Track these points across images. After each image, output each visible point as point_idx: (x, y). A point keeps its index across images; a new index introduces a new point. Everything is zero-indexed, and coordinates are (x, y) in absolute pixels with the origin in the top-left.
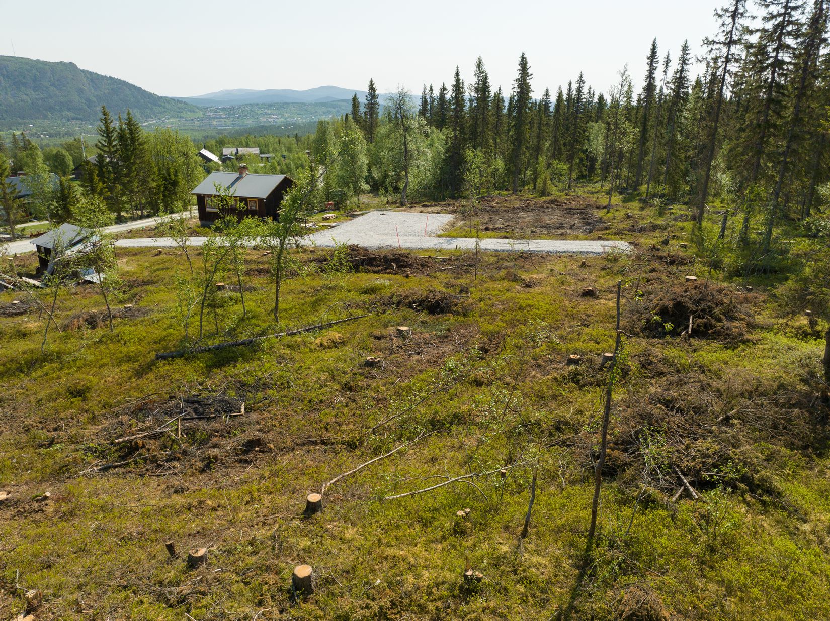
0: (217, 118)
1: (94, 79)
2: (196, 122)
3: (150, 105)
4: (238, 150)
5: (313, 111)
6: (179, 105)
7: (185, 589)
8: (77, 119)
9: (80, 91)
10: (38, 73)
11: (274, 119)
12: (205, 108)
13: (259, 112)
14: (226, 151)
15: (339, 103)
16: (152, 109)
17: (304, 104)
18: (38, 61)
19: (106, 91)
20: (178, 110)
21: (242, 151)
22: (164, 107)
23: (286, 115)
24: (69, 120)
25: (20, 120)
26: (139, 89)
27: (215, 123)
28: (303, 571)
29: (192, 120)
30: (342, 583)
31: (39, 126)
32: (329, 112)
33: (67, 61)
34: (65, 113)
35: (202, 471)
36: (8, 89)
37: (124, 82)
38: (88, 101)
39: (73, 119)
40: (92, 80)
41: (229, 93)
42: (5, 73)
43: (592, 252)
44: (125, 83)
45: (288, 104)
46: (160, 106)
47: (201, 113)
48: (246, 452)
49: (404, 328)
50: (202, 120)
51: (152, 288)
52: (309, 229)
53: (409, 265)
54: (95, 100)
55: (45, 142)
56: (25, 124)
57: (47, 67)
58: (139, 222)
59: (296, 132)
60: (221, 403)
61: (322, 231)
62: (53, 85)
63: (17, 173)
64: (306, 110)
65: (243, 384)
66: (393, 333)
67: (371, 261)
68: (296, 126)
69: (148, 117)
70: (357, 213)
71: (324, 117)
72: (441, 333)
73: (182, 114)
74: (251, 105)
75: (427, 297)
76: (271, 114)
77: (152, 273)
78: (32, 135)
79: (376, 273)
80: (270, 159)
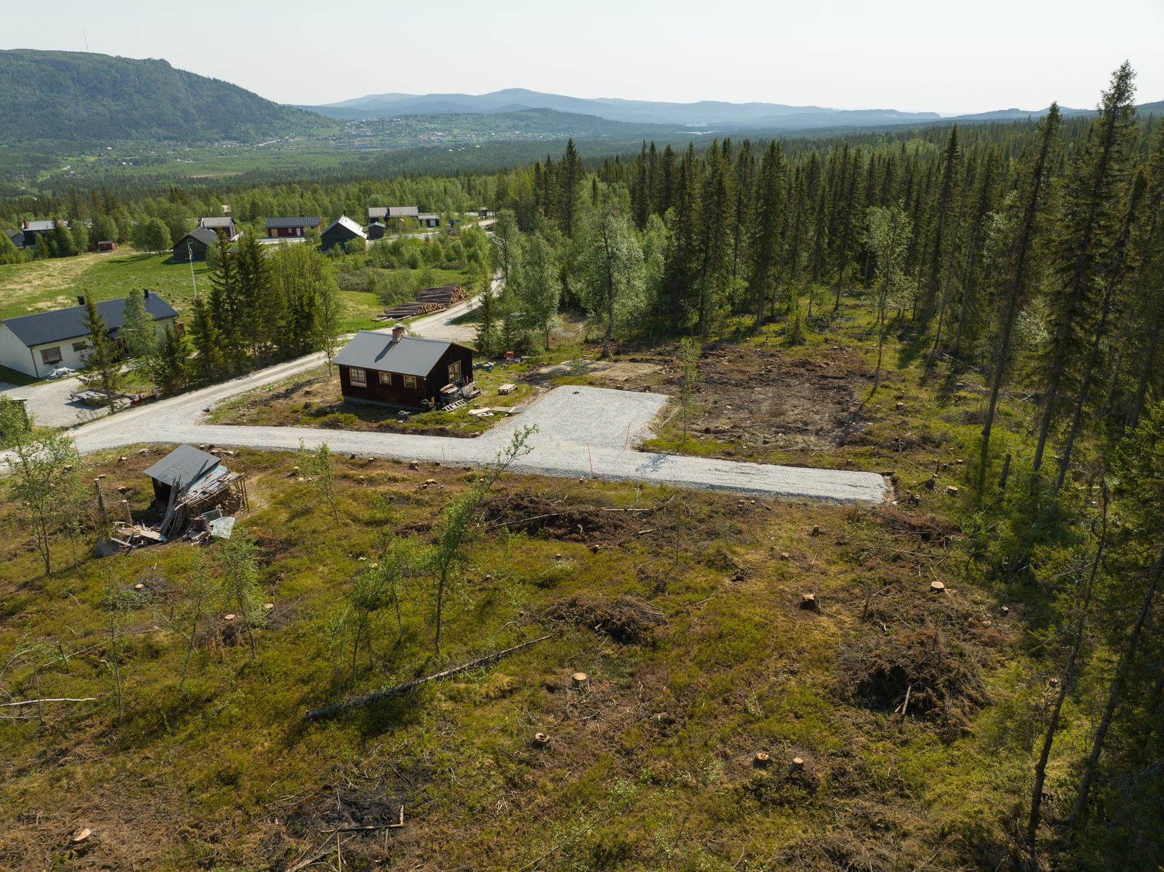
0: (360, 136)
1: (193, 82)
2: (331, 142)
3: (268, 118)
4: (388, 211)
5: (493, 125)
6: (308, 118)
8: (171, 138)
9: (175, 100)
10: (118, 75)
11: (438, 137)
12: (343, 122)
13: (418, 127)
14: (374, 212)
15: (529, 114)
16: (270, 123)
17: (480, 116)
18: (118, 59)
19: (210, 99)
20: (306, 125)
21: (395, 211)
22: (287, 121)
23: (456, 132)
24: (159, 140)
25: (94, 141)
26: (254, 96)
27: (357, 143)
29: (326, 139)
31: (120, 149)
32: (515, 127)
33: (157, 57)
34: (155, 130)
36: (80, 98)
37: (234, 86)
38: (186, 113)
39: (165, 138)
40: (190, 85)
41: (376, 99)
42: (76, 75)
43: (832, 498)
44: (234, 88)
45: (459, 115)
46: (282, 119)
47: (338, 128)
49: (581, 676)
50: (339, 138)
51: (293, 563)
52: (480, 419)
53: (598, 528)
54: (194, 112)
55: (128, 172)
56: (101, 146)
57: (130, 67)
58: (265, 372)
59: (468, 157)
60: (380, 804)
61: (497, 424)
62: (139, 91)
63: (98, 242)
64: (483, 124)
65: (401, 769)
66: (568, 682)
67: (552, 521)
68: (469, 148)
69: (265, 134)
70: (544, 370)
71: (508, 134)
72: (623, 681)
73: (312, 131)
74: (406, 117)
75: (612, 616)
76: (434, 129)
77: (290, 520)
78: (111, 162)
79: (559, 537)
80: (433, 223)
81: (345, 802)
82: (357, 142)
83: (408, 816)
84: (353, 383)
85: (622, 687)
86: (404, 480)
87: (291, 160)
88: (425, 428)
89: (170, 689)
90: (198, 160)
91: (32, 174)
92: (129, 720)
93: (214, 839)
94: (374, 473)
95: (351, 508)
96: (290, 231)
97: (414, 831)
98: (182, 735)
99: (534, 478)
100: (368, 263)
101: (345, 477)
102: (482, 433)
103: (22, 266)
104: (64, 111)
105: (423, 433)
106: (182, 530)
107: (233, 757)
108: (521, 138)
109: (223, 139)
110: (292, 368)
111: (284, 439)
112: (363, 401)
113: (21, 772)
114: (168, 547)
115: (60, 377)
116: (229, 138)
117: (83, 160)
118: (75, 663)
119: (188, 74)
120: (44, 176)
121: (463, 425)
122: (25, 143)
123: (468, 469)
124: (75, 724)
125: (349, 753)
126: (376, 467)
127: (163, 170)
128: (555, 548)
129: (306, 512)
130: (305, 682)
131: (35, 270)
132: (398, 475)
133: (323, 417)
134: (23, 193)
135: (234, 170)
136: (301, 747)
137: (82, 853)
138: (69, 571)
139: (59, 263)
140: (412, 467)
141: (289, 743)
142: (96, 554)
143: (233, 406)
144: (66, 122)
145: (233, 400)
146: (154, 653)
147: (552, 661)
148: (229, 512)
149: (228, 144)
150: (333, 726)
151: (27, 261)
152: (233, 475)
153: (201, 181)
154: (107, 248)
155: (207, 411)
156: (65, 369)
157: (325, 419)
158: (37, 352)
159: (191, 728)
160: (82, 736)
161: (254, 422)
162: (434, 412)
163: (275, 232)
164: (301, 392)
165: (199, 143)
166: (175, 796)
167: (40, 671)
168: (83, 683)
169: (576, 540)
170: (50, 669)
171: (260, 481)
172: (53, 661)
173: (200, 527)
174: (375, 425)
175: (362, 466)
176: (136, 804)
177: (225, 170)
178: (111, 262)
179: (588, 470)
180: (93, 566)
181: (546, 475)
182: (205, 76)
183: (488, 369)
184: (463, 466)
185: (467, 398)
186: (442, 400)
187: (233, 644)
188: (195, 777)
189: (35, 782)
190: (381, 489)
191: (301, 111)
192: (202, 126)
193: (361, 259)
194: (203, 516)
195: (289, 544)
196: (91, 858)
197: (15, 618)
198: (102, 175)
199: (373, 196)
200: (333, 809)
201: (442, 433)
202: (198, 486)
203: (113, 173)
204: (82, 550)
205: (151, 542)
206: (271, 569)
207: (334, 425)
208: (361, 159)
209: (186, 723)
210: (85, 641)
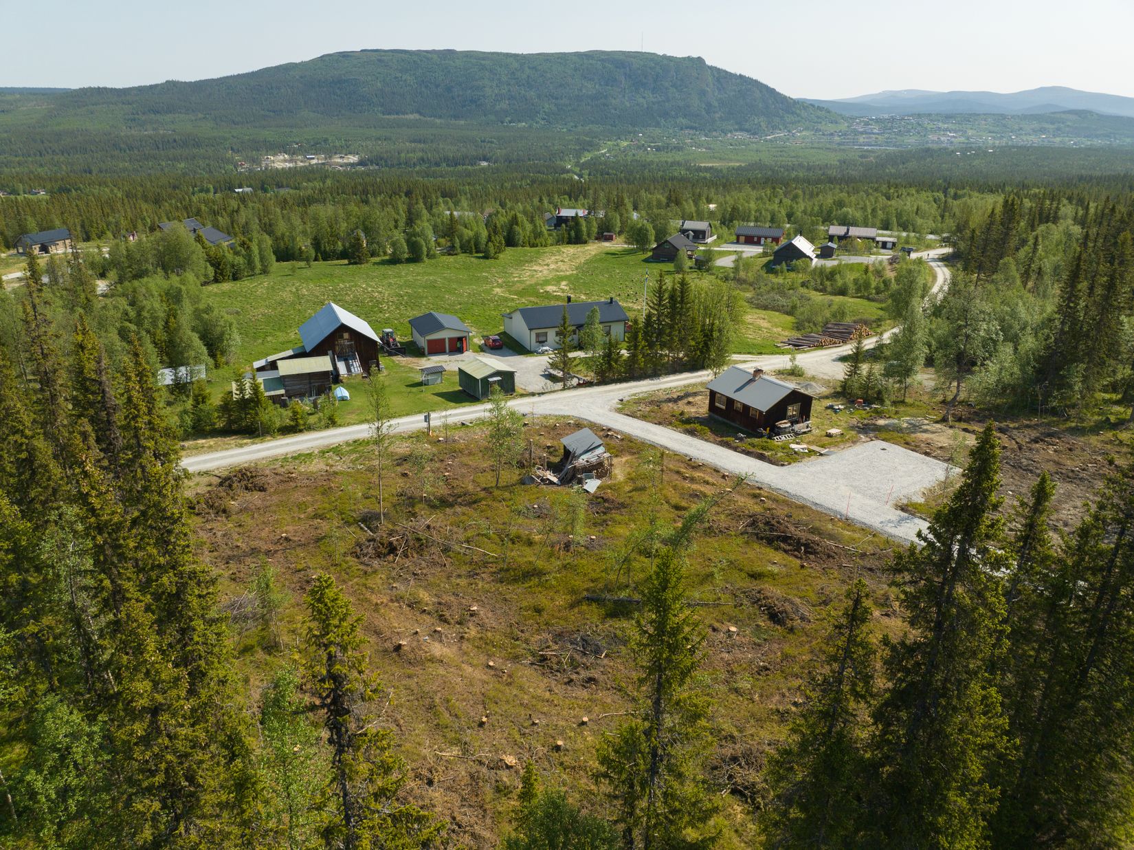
0: (866, 133)
1: (721, 76)
2: (837, 138)
3: (781, 112)
4: (848, 230)
5: (1016, 127)
6: (819, 113)
7: (527, 731)
8: (692, 128)
9: (703, 93)
10: (661, 71)
11: (949, 138)
12: (853, 118)
13: (929, 127)
14: (835, 229)
15: (1063, 116)
16: (782, 117)
17: (1003, 116)
18: (664, 57)
19: (732, 93)
20: (815, 120)
21: (854, 231)
22: (799, 115)
23: (970, 133)
24: (682, 129)
25: (631, 128)
28: (560, 743)
29: (832, 134)
30: (571, 753)
31: (649, 136)
32: (1043, 131)
33: (695, 55)
34: (680, 120)
35: (566, 684)
36: (627, 91)
37: (756, 81)
38: (709, 105)
39: (687, 128)
40: (718, 80)
41: (893, 95)
42: (628, 72)
44: (756, 83)
45: (979, 115)
46: (793, 113)
47: (846, 124)
48: (587, 682)
49: (733, 629)
50: (845, 135)
51: (618, 517)
52: (796, 453)
53: (815, 553)
54: (716, 104)
55: (650, 158)
56: (635, 133)
57: (672, 64)
58: (672, 378)
59: (976, 162)
60: (597, 645)
61: (807, 459)
62: (674, 86)
63: (604, 233)
64: (1005, 126)
65: (615, 636)
66: (724, 629)
67: (785, 539)
68: (981, 152)
69: (775, 128)
70: (881, 422)
71: (1032, 137)
72: (757, 641)
73: (819, 126)
74: (919, 115)
75: (775, 605)
76: (946, 130)
77: (630, 492)
78: (639, 147)
79: (786, 551)
80: (889, 245)
81: (582, 638)
82: (861, 139)
83: (607, 656)
84: (717, 404)
85: (755, 644)
86: (713, 484)
87: (793, 154)
88: (752, 449)
89: (530, 563)
90: (710, 149)
91: (578, 155)
92: (507, 570)
93: (522, 631)
94: (697, 474)
95: (669, 494)
96: (756, 239)
97: (606, 661)
98: (527, 585)
99: (803, 507)
100: (803, 285)
101: (678, 472)
102: (789, 464)
103: (547, 249)
104: (614, 101)
105: (748, 453)
106: (570, 481)
107: (543, 601)
108: (1046, 143)
109: (736, 130)
110: (692, 378)
111: (656, 435)
112: (720, 419)
113: (459, 576)
114: (559, 488)
115: (543, 353)
116: (741, 130)
117: (618, 145)
118: (494, 536)
119: (718, 70)
120: (586, 157)
121: (780, 454)
122: (580, 128)
123: (760, 489)
124: (485, 564)
125: (595, 619)
126: (702, 471)
127: (678, 156)
128: (778, 557)
129: (643, 489)
130: (592, 581)
131: (554, 254)
132: (711, 480)
133: (689, 425)
134: (568, 171)
135: (738, 161)
136: (576, 610)
137: (471, 615)
138: (506, 488)
139: (570, 250)
140: (724, 477)
141: (572, 606)
142: (522, 482)
143: (638, 402)
144: (613, 111)
145: (641, 396)
146: (530, 543)
147: (725, 617)
148: (599, 477)
149: (740, 135)
150: (594, 605)
151: (552, 245)
152: (607, 455)
153: (707, 169)
154: (609, 239)
155: (622, 400)
156: (547, 348)
157: (688, 427)
158: (534, 333)
159: (532, 583)
160: (486, 570)
161: (644, 418)
162: (764, 439)
163: (742, 239)
164: (685, 401)
165: (714, 133)
166: (514, 608)
167: (478, 535)
168: (495, 547)
169: (796, 557)
170: (483, 535)
171: (627, 461)
172: (485, 532)
173: (580, 482)
174: (720, 439)
175: (693, 467)
176: (497, 606)
177: (731, 160)
178: (607, 254)
179: (844, 512)
180: (518, 488)
181: (814, 508)
182: (733, 72)
183: (835, 411)
184: (757, 485)
185: (797, 434)
186: (776, 432)
187: (568, 551)
188: (525, 604)
189: (463, 582)
190: (694, 486)
191: (813, 106)
192: (721, 117)
193: (800, 278)
194: (583, 476)
195: (623, 505)
196: (474, 618)
197: (475, 506)
198: (629, 158)
199: (845, 209)
200: (576, 639)
201: (761, 457)
202: (585, 457)
203: (638, 158)
204: (516, 478)
205: (551, 483)
206: (605, 517)
207: (691, 433)
208: (861, 157)
209: (530, 580)
210: (502, 526)
